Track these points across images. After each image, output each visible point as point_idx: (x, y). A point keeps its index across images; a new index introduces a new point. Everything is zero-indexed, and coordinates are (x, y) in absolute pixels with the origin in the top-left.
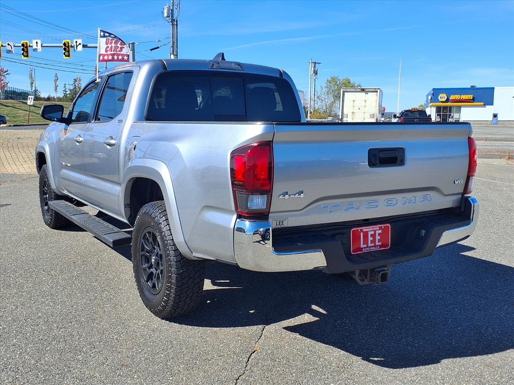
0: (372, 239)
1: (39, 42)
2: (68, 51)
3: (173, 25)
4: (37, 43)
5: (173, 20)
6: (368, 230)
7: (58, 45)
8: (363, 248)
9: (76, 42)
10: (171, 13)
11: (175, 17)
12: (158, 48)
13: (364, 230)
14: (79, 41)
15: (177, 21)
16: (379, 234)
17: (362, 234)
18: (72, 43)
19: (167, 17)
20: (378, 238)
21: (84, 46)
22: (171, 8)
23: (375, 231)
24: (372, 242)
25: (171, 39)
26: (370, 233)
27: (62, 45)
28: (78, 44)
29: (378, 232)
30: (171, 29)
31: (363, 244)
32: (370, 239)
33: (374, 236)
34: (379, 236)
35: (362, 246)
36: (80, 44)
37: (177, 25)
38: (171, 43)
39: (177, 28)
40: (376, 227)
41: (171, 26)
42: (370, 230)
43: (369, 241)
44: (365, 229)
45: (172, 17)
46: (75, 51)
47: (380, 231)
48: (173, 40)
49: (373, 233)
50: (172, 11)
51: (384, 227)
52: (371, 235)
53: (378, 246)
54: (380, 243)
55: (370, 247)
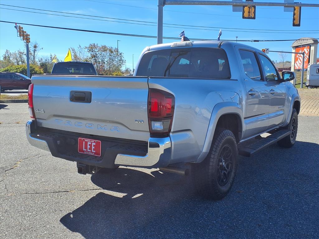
0: (89, 147)
6: (87, 141)
13: (86, 141)
16: (94, 146)
17: (84, 142)
20: (93, 147)
23: (92, 143)
26: (88, 143)
29: (93, 144)
31: (85, 149)
33: (91, 145)
34: (93, 146)
35: (84, 150)
40: (93, 141)
42: (89, 141)
43: (88, 148)
47: (95, 144)
49: (90, 143)
51: (97, 142)
52: (89, 145)
53: (93, 152)
54: (95, 152)
55: (89, 152)
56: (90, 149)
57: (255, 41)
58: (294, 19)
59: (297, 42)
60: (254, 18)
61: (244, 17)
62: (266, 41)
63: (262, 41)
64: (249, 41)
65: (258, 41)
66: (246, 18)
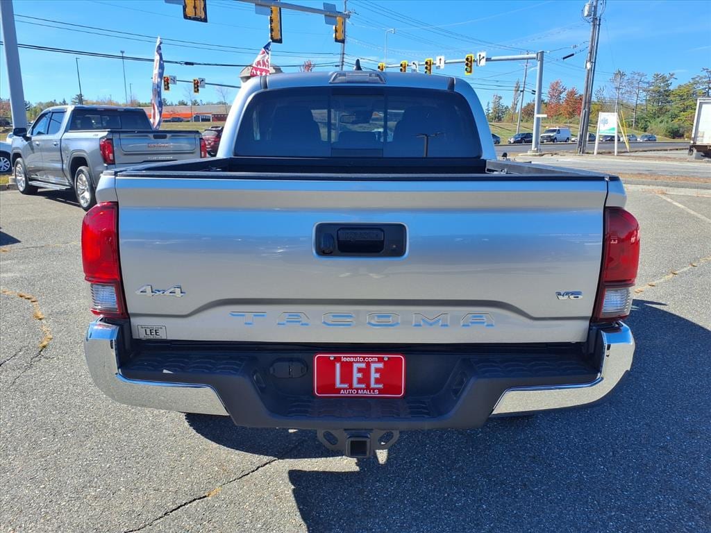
0: (360, 375)
1: (443, 58)
2: (471, 67)
3: (594, 25)
4: (440, 59)
5: (595, 19)
6: (352, 360)
7: (462, 60)
8: (340, 389)
9: (480, 56)
10: (594, 9)
11: (598, 15)
12: (573, 55)
13: (344, 360)
14: (483, 54)
15: (600, 19)
16: (377, 370)
17: (338, 366)
18: (475, 56)
19: (588, 16)
20: (374, 376)
21: (488, 60)
22: (594, 4)
23: (368, 364)
24: (360, 381)
25: (590, 43)
26: (356, 366)
27: (465, 60)
28: (481, 57)
29: (373, 366)
30: (592, 30)
31: (342, 382)
32: (356, 375)
33: (366, 372)
35: (338, 385)
36: (483, 57)
37: (599, 25)
38: (589, 48)
39: (599, 29)
40: (372, 358)
41: (592, 28)
42: (358, 361)
43: (355, 380)
44: (346, 358)
45: (595, 15)
46: (477, 65)
47: (381, 365)
48: (592, 44)
49: (363, 366)
50: (596, 7)
51: (389, 358)
52: (360, 370)
53: (374, 389)
54: (381, 386)
55: (357, 389)
56: (365, 379)
57: (187, 63)
58: (272, 30)
59: (248, 69)
60: (205, 20)
61: (186, 17)
62: (205, 64)
63: (199, 64)
64: (176, 63)
65: (192, 64)
66: (190, 18)
